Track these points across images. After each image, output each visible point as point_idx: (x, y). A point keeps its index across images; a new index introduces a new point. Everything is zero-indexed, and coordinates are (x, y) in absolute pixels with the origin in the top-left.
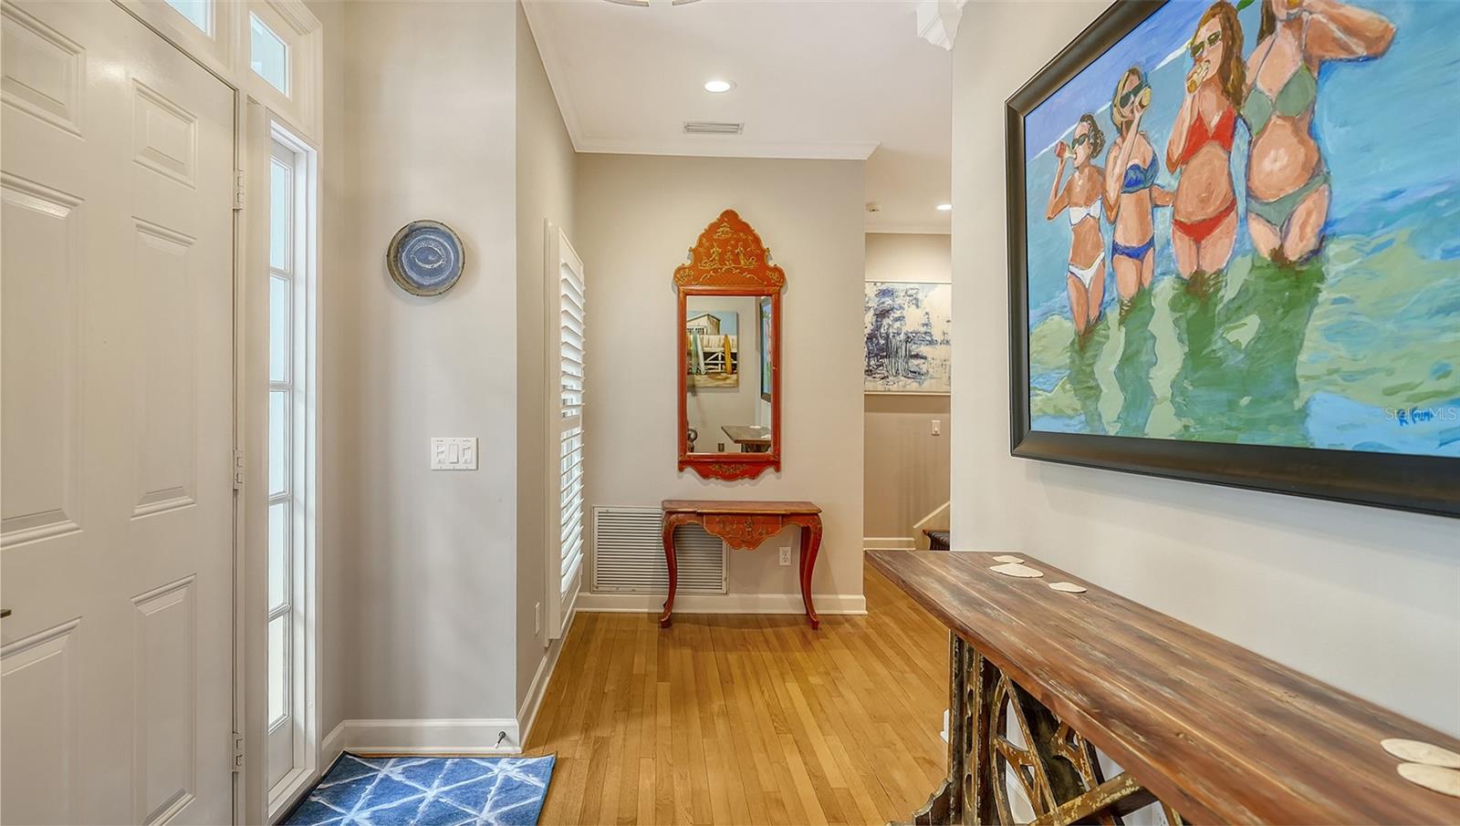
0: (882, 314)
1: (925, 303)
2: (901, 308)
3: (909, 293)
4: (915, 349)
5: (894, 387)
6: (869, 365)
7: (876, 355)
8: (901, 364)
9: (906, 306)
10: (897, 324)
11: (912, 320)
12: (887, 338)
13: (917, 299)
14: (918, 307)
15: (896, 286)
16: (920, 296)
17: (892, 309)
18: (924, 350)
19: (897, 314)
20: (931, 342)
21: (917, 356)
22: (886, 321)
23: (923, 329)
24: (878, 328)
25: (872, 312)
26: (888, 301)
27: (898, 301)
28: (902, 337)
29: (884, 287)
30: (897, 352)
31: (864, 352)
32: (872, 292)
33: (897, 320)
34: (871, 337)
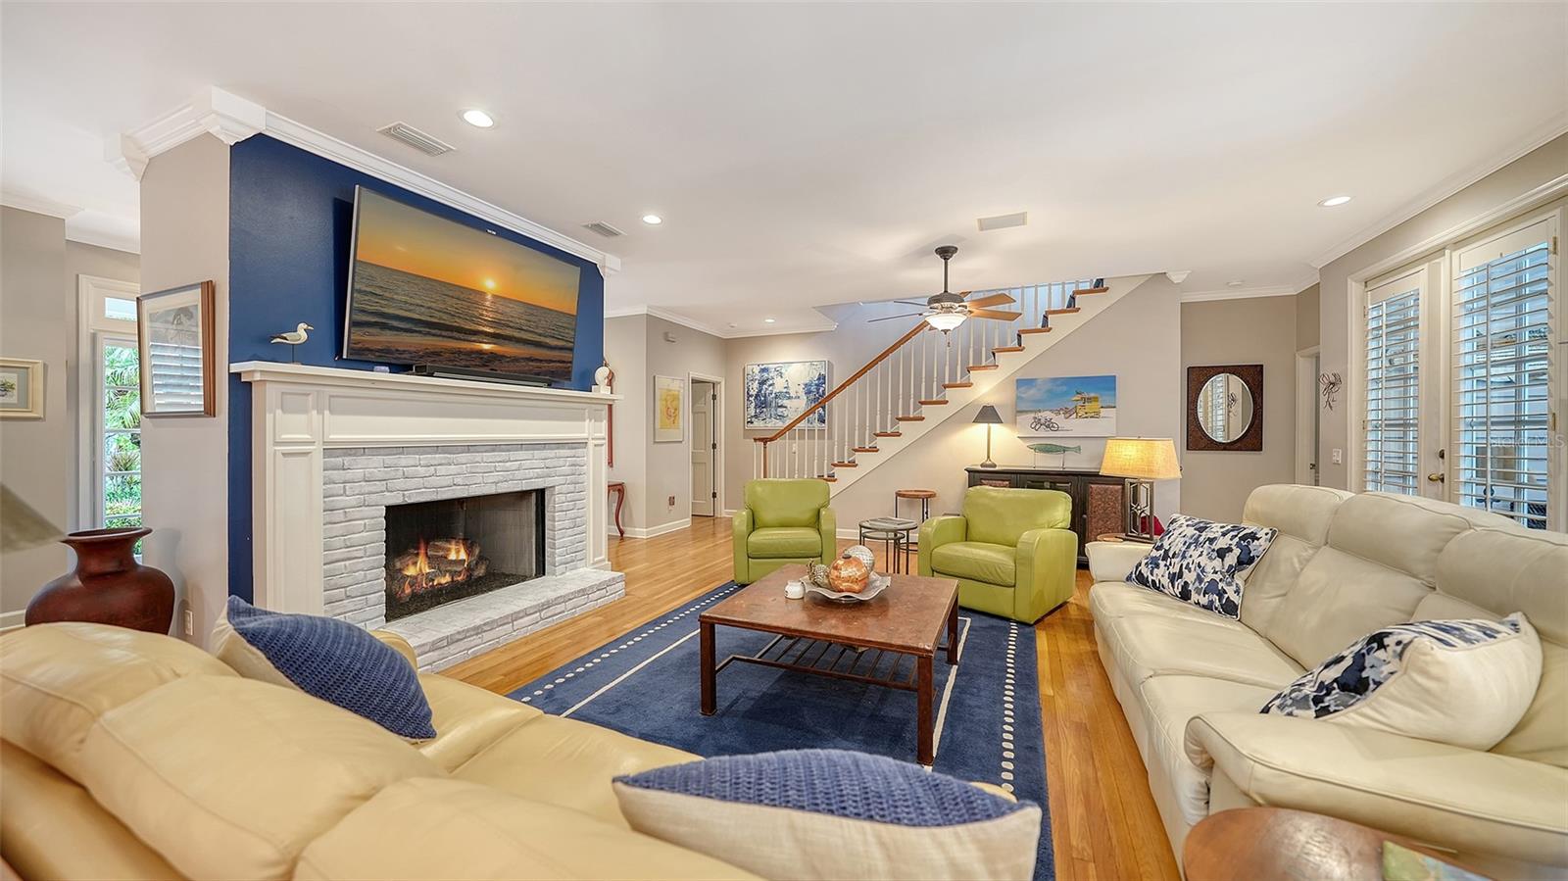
0: (762, 383)
1: (785, 375)
2: (773, 378)
3: (777, 369)
4: (780, 402)
5: (769, 425)
6: (756, 413)
7: (760, 406)
8: (773, 412)
9: (775, 377)
10: (771, 388)
11: (779, 385)
12: (765, 397)
13: (781, 373)
14: (781, 377)
15: (769, 366)
16: (783, 371)
17: (768, 379)
18: (785, 402)
19: (771, 382)
20: (789, 398)
21: (781, 406)
22: (765, 387)
23: (785, 390)
24: (760, 391)
25: (757, 382)
26: (765, 375)
27: (771, 374)
28: (773, 395)
29: (763, 367)
30: (770, 404)
31: (753, 404)
32: (757, 370)
33: (770, 385)
34: (757, 396)
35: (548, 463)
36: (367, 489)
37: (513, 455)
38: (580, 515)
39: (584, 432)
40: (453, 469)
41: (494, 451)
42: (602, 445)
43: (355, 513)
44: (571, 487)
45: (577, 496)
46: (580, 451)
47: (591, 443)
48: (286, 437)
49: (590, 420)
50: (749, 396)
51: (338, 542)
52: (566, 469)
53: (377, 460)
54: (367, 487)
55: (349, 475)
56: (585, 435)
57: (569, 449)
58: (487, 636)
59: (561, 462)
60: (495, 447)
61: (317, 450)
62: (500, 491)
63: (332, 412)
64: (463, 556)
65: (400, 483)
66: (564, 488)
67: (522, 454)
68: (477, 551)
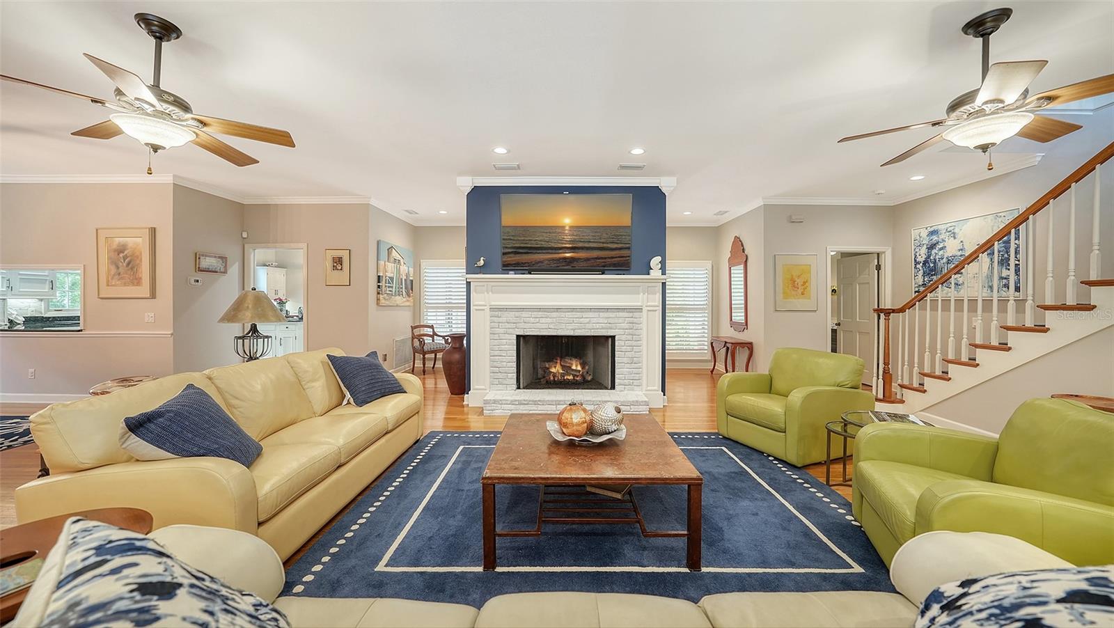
0: (931, 247)
1: (960, 236)
2: (944, 241)
3: (949, 230)
6: (924, 281)
7: (929, 274)
9: (946, 239)
10: (941, 252)
11: (951, 248)
12: (935, 263)
13: (954, 233)
14: (955, 238)
15: (940, 227)
16: (956, 231)
17: (938, 243)
19: (941, 245)
22: (934, 252)
23: (959, 253)
24: (929, 257)
25: (925, 246)
26: (935, 238)
27: (942, 237)
28: (945, 260)
29: (932, 229)
30: (941, 271)
31: (921, 272)
32: (924, 233)
33: (941, 249)
34: (925, 263)
35: (610, 320)
36: (507, 327)
37: (585, 315)
38: (636, 356)
39: (638, 302)
40: (549, 320)
41: (572, 312)
42: (656, 311)
43: (502, 336)
44: (629, 337)
45: (634, 343)
46: (636, 314)
47: (645, 309)
48: (477, 303)
49: (644, 294)
50: (917, 263)
51: (496, 348)
52: (625, 325)
53: (512, 314)
54: (508, 326)
55: (500, 320)
56: (640, 304)
57: (627, 312)
58: (540, 407)
59: (620, 321)
60: (573, 309)
61: (487, 308)
62: (576, 334)
63: (493, 293)
64: (579, 368)
65: (522, 325)
66: (624, 337)
67: (591, 314)
68: (587, 368)
